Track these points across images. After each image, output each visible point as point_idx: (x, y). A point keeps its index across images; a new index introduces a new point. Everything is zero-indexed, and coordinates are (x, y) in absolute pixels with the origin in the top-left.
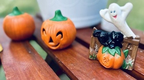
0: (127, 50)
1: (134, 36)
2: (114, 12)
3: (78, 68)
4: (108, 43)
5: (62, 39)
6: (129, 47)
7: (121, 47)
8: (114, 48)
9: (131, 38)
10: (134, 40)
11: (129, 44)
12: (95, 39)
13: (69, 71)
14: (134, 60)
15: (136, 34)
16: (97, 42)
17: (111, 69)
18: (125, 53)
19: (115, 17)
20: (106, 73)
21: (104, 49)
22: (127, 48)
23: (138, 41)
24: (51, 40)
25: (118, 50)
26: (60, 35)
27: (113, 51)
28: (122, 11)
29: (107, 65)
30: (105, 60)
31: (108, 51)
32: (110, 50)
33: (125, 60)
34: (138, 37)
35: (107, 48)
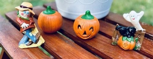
0: (137, 38)
1: (143, 30)
2: (134, 16)
3: (107, 51)
4: (126, 34)
5: (93, 32)
6: (138, 36)
7: (134, 36)
8: (130, 37)
9: (141, 31)
10: (142, 32)
11: (139, 34)
12: (117, 31)
13: (102, 53)
14: (141, 44)
15: (143, 28)
16: (119, 33)
17: (128, 50)
18: (136, 40)
19: (134, 19)
20: (126, 53)
21: (124, 38)
22: (137, 37)
23: (145, 32)
24: (85, 33)
25: (133, 38)
26: (92, 29)
27: (130, 39)
28: (138, 15)
29: (126, 48)
30: (125, 45)
31: (127, 39)
32: (128, 39)
33: (136, 45)
34: (145, 30)
35: (126, 38)
